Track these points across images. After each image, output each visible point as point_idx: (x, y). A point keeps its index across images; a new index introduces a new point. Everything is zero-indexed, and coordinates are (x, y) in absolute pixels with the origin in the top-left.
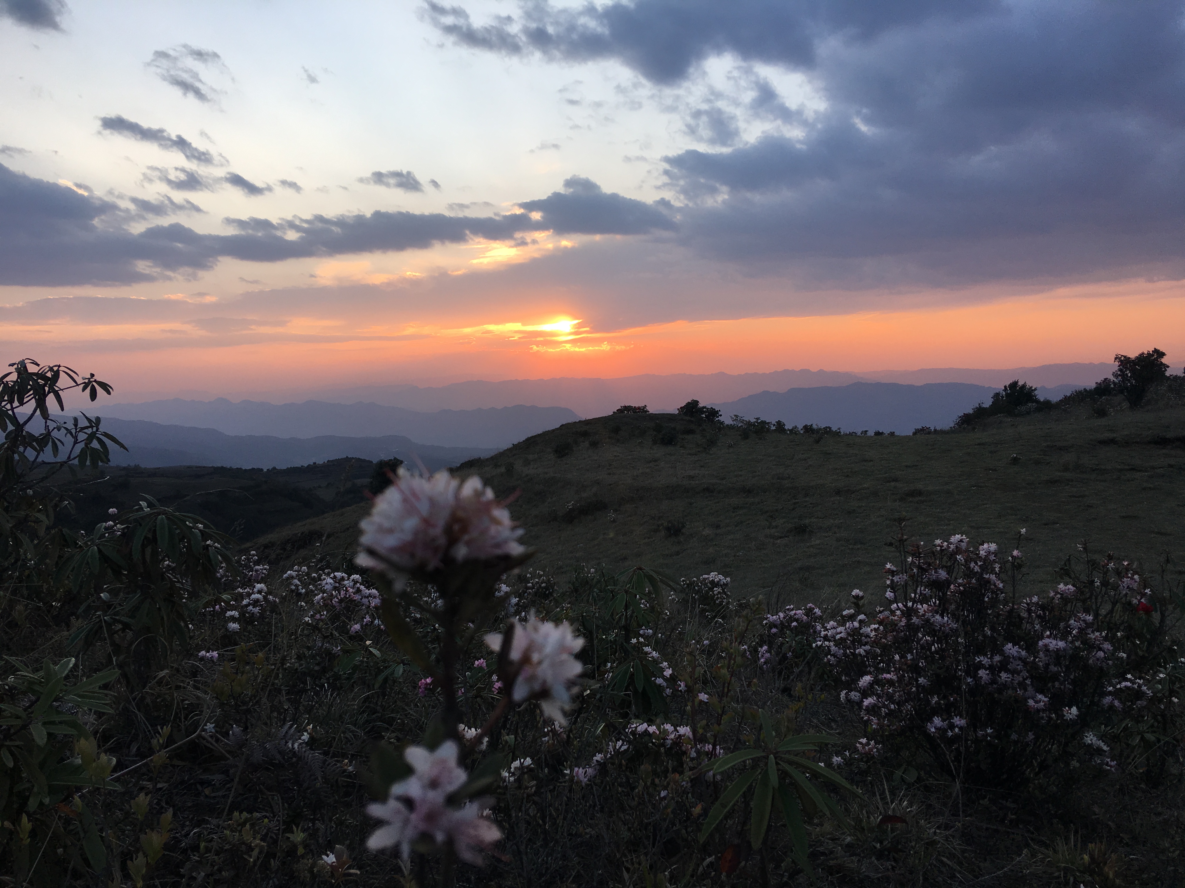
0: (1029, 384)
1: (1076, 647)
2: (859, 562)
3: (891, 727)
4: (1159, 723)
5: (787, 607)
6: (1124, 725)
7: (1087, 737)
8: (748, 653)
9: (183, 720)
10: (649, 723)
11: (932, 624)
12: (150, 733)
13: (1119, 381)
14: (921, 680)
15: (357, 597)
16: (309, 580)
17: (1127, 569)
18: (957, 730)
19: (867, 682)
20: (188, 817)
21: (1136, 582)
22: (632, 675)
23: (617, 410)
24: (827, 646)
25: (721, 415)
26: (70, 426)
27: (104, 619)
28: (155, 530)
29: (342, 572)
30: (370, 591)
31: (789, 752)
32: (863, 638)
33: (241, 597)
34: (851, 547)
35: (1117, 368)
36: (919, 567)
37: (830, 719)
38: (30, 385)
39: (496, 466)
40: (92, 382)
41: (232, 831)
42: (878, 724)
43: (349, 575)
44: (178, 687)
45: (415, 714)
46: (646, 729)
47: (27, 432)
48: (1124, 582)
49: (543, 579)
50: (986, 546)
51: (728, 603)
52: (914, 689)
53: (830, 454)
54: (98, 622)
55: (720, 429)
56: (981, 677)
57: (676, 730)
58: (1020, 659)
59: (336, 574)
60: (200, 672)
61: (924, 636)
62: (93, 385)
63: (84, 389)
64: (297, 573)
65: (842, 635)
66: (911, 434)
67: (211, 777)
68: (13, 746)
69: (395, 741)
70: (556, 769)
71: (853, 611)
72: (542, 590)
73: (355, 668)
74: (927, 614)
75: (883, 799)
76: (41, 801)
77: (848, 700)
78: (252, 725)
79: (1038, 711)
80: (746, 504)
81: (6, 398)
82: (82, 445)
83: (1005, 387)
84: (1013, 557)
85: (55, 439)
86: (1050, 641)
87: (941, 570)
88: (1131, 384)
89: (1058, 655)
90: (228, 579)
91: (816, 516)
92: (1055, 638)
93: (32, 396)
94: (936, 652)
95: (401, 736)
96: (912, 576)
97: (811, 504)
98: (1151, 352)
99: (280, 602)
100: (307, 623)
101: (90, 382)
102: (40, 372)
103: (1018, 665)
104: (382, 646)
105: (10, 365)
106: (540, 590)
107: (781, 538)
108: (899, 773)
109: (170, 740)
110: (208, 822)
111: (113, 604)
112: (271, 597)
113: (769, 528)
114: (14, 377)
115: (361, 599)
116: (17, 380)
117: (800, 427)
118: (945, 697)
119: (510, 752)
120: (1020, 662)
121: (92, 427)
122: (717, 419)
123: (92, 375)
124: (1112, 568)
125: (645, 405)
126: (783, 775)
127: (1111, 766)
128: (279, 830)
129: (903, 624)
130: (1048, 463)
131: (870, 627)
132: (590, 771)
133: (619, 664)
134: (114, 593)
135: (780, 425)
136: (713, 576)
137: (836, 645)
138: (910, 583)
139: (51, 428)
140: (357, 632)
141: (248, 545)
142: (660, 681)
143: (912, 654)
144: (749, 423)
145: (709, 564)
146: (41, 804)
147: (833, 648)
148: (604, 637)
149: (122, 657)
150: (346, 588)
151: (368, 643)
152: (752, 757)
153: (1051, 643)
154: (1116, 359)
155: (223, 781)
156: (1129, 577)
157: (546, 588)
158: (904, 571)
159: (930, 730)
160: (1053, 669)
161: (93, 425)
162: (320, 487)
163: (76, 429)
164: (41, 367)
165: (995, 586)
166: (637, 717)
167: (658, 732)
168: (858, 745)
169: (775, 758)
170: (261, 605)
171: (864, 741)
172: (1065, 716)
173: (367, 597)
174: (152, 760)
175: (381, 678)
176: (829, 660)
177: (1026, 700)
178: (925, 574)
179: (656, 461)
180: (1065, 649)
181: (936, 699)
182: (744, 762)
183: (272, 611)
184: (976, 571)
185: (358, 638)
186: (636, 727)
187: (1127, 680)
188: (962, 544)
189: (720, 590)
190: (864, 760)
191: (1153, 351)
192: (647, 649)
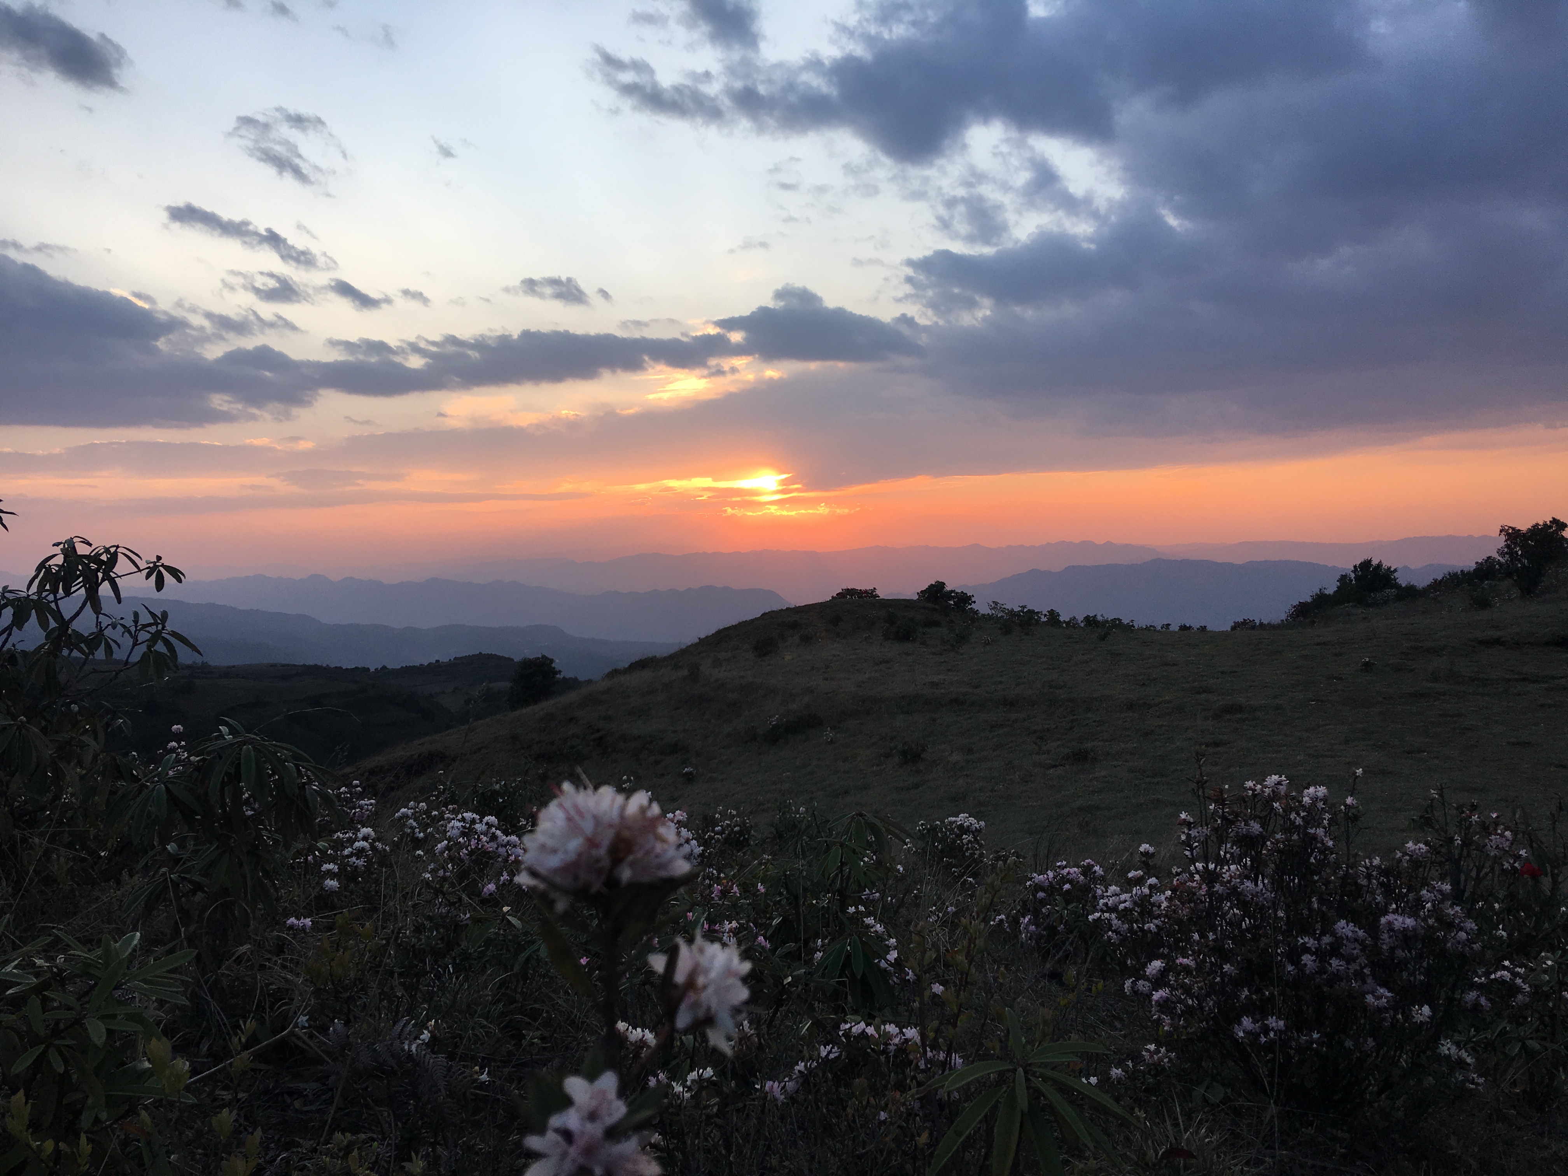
0: (1386, 564)
1: (1428, 926)
2: (1158, 800)
3: (1189, 1029)
4: (1546, 1026)
5: (1058, 864)
6: (1499, 1028)
7: (1443, 1045)
8: (1006, 925)
9: (268, 1010)
10: (869, 1021)
11: (1240, 894)
12: (226, 1027)
13: (1506, 562)
14: (1227, 967)
15: (491, 847)
16: (427, 821)
17: (1496, 823)
18: (1272, 1034)
19: (1158, 968)
20: (273, 1137)
21: (1507, 840)
22: (848, 956)
23: (837, 594)
24: (1106, 918)
25: (975, 602)
26: (129, 622)
27: (170, 877)
28: (239, 764)
29: (473, 811)
30: (509, 838)
31: (1044, 1065)
32: (1154, 909)
33: (340, 845)
34: (1148, 780)
35: (1503, 544)
36: (1224, 818)
37: (1113, 1016)
38: (79, 570)
39: (677, 667)
40: (159, 566)
41: (332, 1157)
42: (1171, 1025)
43: (482, 818)
44: (262, 967)
45: (564, 1005)
46: (864, 1030)
47: (73, 630)
48: (1491, 840)
49: (736, 821)
50: (1312, 790)
51: (981, 855)
52: (1218, 979)
53: (1120, 654)
54: (163, 881)
55: (973, 620)
56: (1306, 965)
57: (901, 1032)
58: (1356, 940)
59: (465, 814)
60: (288, 945)
61: (1231, 908)
62: (159, 571)
63: (148, 577)
64: (412, 811)
65: (1127, 904)
66: (1229, 629)
67: (302, 1086)
68: (63, 1045)
69: (540, 1041)
70: (746, 1083)
71: (1142, 873)
72: (735, 836)
73: (489, 942)
74: (1233, 880)
75: (1176, 1125)
76: (96, 1117)
77: (1135, 992)
78: (355, 1017)
79: (1380, 1010)
80: (1009, 720)
81: (48, 587)
82: (143, 648)
83: (1355, 567)
84: (1346, 805)
85: (109, 640)
86: (1395, 917)
87: (1253, 821)
88: (1523, 564)
89: (1406, 938)
90: (324, 820)
91: (1101, 738)
92: (1403, 914)
93: (82, 584)
94: (1248, 930)
95: (547, 1034)
96: (1215, 830)
97: (1095, 721)
98: (1548, 523)
99: (391, 850)
100: (427, 883)
101: (156, 567)
102: (92, 554)
103: (1355, 949)
104: (523, 914)
105: (54, 545)
106: (733, 836)
107: (1055, 766)
108: (1200, 1090)
109: (253, 1040)
110: (299, 1145)
111: (182, 858)
112: (379, 845)
113: (1038, 753)
114: (59, 560)
115: (497, 849)
116: (63, 564)
117: (1080, 618)
118: (1259, 991)
119: (687, 1058)
120: (1356, 945)
121: (156, 624)
122: (969, 607)
123: (159, 558)
124: (1476, 821)
125: (875, 588)
126: (1035, 1094)
127: (1477, 1084)
128: (390, 1156)
129: (1203, 893)
130: (1412, 670)
131: (1164, 894)
132: (791, 1085)
133: (833, 940)
134: (182, 843)
135: (1053, 615)
136: (963, 819)
137: (1118, 918)
138: (1213, 838)
139: (103, 626)
140: (491, 894)
141: (348, 770)
142: (883, 964)
143: (1215, 933)
144: (1011, 613)
145: (958, 803)
146: (97, 1120)
147: (1115, 922)
148: (814, 902)
149: (192, 928)
150: (479, 836)
151: (506, 909)
152: (998, 1069)
153: (1396, 920)
154: (1501, 531)
155: (318, 1091)
156: (1498, 834)
157: (740, 833)
158: (1204, 823)
159: (1237, 1035)
160: (1399, 953)
161: (159, 621)
162: (443, 692)
163: (136, 627)
164: (93, 547)
165: (1322, 843)
166: (855, 1012)
167: (877, 1036)
168: (1144, 1053)
169: (1026, 1072)
170: (366, 856)
171: (1152, 1047)
172: (1414, 1017)
173: (505, 846)
174: (231, 1064)
175: (522, 957)
176: (1110, 938)
177: (1363, 995)
178: (1231, 828)
179: (888, 662)
180: (1414, 929)
181: (1246, 992)
182: (989, 1074)
183: (381, 864)
184: (1297, 824)
185: (493, 902)
186: (851, 1027)
187: (1505, 968)
188: (1281, 787)
189: (970, 838)
190: (1152, 1073)
191: (1550, 522)
192: (870, 921)
